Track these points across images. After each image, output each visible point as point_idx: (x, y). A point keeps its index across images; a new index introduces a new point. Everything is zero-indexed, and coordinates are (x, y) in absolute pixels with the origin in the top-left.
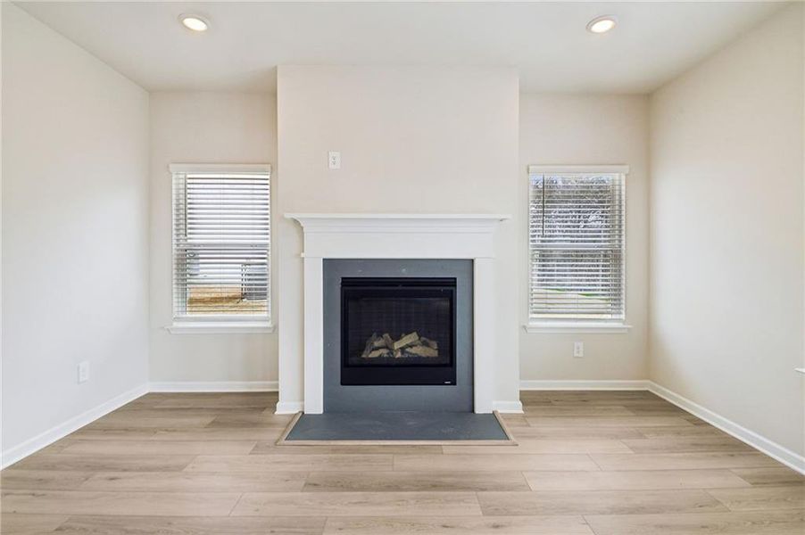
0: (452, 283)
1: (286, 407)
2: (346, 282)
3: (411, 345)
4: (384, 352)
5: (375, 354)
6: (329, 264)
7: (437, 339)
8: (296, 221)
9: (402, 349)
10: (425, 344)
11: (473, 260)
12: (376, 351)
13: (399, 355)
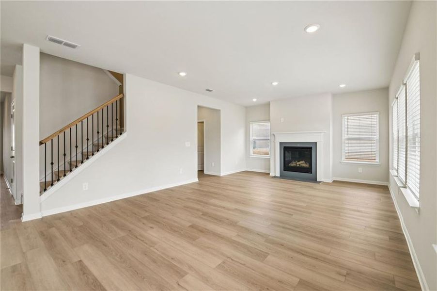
0: (311, 148)
1: (272, 174)
2: (285, 148)
3: (302, 164)
4: (295, 165)
5: (292, 165)
6: (281, 143)
7: (308, 162)
8: (273, 134)
9: (299, 165)
10: (306, 164)
11: (316, 143)
12: (293, 164)
13: (298, 165)
